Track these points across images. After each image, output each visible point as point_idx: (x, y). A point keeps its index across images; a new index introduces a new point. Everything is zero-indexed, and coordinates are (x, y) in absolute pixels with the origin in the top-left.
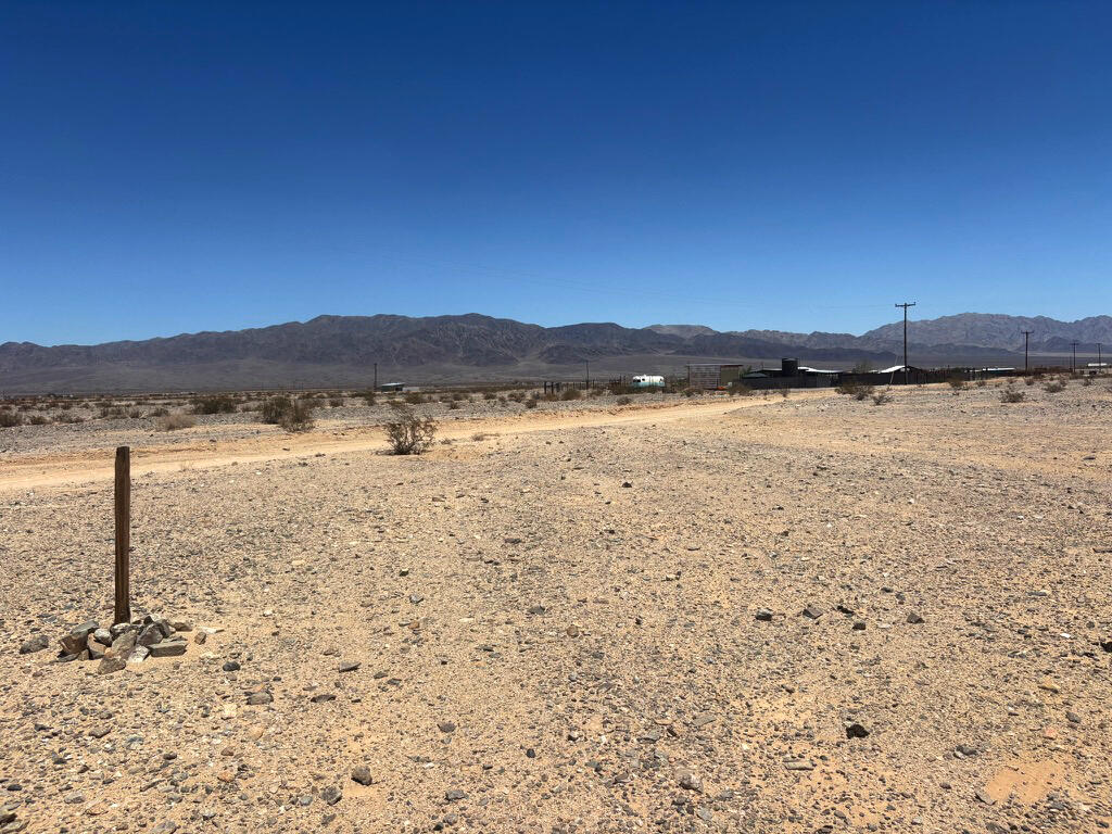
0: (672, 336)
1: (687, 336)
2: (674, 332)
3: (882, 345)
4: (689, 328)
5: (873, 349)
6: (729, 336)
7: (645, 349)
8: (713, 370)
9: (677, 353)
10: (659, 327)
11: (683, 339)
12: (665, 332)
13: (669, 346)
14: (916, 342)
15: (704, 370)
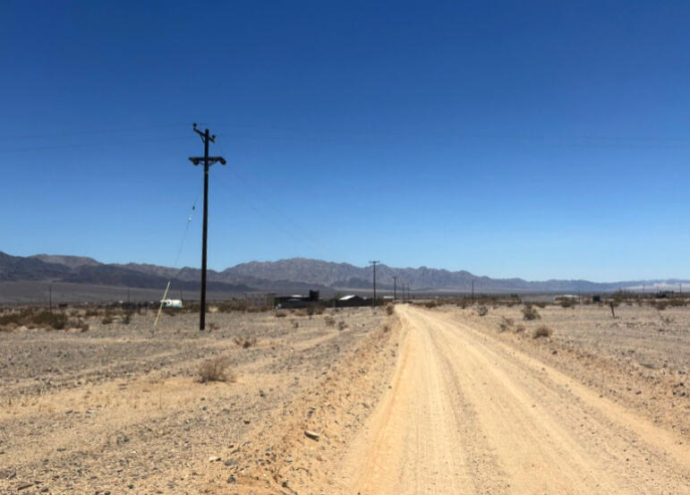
0: (59, 265)
1: (73, 266)
2: (62, 262)
3: (238, 279)
4: (75, 259)
5: (231, 282)
6: (112, 268)
7: (31, 276)
8: (262, 296)
9: (65, 280)
10: (45, 256)
11: (68, 268)
12: (49, 261)
13: (55, 274)
14: (263, 278)
15: (256, 296)
